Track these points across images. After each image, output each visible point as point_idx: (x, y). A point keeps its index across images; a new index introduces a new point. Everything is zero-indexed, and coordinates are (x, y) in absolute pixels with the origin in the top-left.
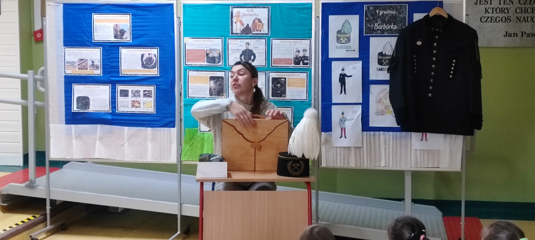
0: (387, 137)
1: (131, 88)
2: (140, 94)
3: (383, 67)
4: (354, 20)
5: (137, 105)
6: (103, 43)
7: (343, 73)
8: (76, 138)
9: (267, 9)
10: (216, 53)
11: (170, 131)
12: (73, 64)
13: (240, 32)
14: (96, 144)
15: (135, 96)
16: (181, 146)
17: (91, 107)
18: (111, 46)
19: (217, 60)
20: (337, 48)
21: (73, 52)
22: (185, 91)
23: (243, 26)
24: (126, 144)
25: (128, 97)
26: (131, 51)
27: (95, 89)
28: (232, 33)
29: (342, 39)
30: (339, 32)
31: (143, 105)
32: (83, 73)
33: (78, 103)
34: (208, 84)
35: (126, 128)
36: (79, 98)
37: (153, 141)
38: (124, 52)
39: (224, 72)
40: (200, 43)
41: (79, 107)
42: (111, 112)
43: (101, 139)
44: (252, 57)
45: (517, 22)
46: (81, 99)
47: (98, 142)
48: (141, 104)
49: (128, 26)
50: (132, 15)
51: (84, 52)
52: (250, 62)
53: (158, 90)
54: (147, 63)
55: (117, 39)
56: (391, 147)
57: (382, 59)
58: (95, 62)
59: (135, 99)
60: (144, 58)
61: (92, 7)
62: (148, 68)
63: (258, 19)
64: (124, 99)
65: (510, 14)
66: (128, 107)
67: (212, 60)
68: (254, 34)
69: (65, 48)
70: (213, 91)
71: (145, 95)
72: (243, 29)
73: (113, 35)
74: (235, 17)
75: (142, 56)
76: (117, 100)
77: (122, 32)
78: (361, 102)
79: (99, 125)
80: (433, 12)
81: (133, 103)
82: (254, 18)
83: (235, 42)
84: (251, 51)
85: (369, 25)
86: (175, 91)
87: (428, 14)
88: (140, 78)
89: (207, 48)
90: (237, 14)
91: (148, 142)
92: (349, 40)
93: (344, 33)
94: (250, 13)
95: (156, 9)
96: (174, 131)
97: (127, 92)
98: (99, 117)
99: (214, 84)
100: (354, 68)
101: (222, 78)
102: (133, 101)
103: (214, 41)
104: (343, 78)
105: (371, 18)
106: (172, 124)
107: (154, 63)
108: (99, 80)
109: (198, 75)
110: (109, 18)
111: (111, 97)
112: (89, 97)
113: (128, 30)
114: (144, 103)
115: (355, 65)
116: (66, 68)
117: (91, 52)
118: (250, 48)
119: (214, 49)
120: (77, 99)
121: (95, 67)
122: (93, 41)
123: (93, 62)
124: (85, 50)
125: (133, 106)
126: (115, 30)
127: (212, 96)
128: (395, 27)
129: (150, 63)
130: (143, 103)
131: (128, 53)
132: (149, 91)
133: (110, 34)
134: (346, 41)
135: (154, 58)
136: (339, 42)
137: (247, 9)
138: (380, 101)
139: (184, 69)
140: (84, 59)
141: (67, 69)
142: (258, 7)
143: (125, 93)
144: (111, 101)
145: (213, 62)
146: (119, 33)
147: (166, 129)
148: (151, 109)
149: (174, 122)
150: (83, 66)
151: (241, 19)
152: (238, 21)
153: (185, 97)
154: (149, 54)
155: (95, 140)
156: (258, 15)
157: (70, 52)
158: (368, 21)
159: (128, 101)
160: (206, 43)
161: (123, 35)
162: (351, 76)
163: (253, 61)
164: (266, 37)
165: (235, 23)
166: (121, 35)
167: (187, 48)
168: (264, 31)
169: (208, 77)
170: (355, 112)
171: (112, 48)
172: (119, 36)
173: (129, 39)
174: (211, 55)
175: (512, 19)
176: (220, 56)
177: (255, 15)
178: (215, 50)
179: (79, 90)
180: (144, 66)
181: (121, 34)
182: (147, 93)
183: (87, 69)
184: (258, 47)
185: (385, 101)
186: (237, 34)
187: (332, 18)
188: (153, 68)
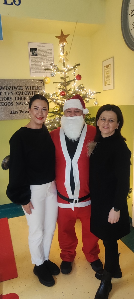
45: (16, 105)
65: (12, 101)
175: (14, 103)
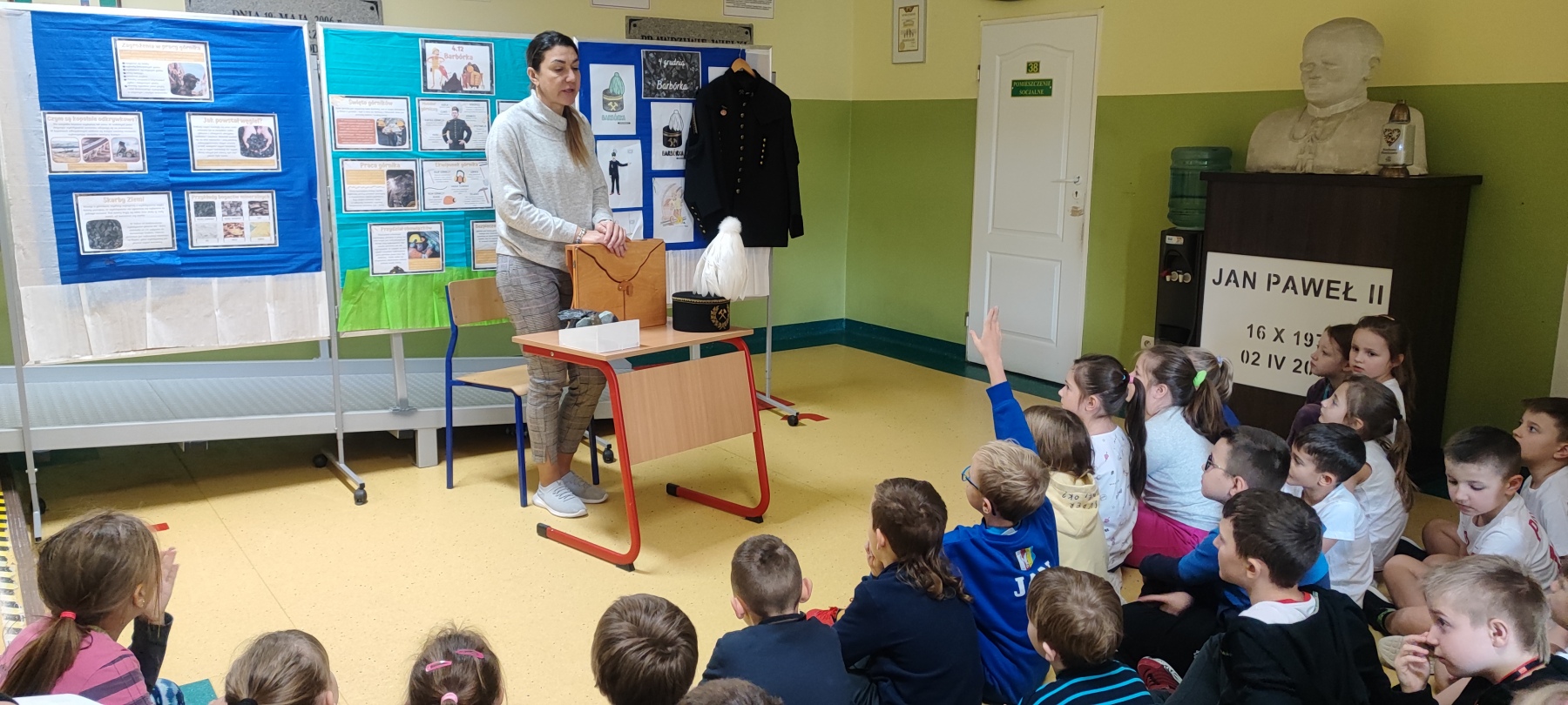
0: (678, 258)
1: (220, 197)
2: (241, 210)
3: (671, 149)
4: (627, 73)
5: (236, 231)
6: (145, 104)
7: (614, 161)
8: (93, 311)
9: (487, 48)
10: (396, 126)
11: (314, 277)
12: (70, 149)
13: (441, 88)
14: (145, 318)
15: (230, 213)
16: (336, 304)
17: (125, 241)
18: (164, 110)
19: (399, 139)
20: (604, 118)
21: (68, 122)
22: (339, 201)
23: (447, 77)
24: (217, 313)
25: (215, 215)
26: (214, 120)
27: (133, 203)
28: (426, 89)
29: (610, 104)
30: (606, 92)
31: (251, 230)
32: (99, 168)
33: (90, 236)
34: (385, 186)
35: (215, 281)
36: (92, 225)
37: (276, 302)
38: (196, 122)
39: (414, 162)
40: (363, 106)
41: (96, 243)
42: (176, 249)
43: (155, 307)
44: (465, 134)
46: (97, 226)
47: (149, 316)
48: (244, 230)
49: (203, 68)
50: (210, 44)
51: (98, 122)
52: (462, 142)
53: (281, 201)
54: (253, 146)
55: (179, 94)
56: (683, 272)
57: (669, 138)
58: (128, 145)
59: (231, 220)
60: (245, 138)
61: (109, 22)
62: (256, 156)
63: (473, 66)
64: (205, 220)
66: (215, 236)
67: (390, 139)
68: (466, 92)
69: (44, 114)
70: (396, 197)
71: (252, 212)
72: (446, 83)
73: (169, 87)
74: (431, 60)
75: (241, 131)
76: (191, 224)
77: (191, 81)
78: (641, 206)
79: (148, 278)
80: (736, 67)
81: (228, 229)
82: (465, 63)
83: (433, 107)
84: (463, 123)
85: (649, 83)
86: (316, 201)
87: (730, 70)
88: (241, 177)
89: (379, 117)
90: (433, 53)
91: (268, 304)
92: (621, 106)
93: (615, 95)
94: (459, 53)
95: (265, 36)
96: (321, 276)
97: (212, 206)
98: (150, 263)
99: (397, 184)
100: (630, 152)
101: (410, 173)
102: (229, 225)
103: (391, 104)
104: (614, 168)
105: (652, 72)
106: (314, 266)
107: (268, 145)
108: (141, 183)
109: (363, 168)
110: (155, 49)
111: (176, 217)
112: (119, 220)
113: (204, 76)
114: (252, 228)
115: (631, 147)
116: (54, 159)
117: (116, 122)
118: (461, 117)
119: (393, 119)
120: (87, 226)
121: (129, 155)
122: (119, 99)
123: (122, 144)
124: (100, 119)
125: (227, 234)
126: (173, 76)
127: (393, 206)
128: (685, 88)
129: (259, 146)
130: (251, 226)
131: (207, 124)
132: (260, 203)
133: (161, 83)
134: (616, 108)
135: (267, 135)
136: (607, 108)
137: (451, 46)
138: (667, 203)
139: (333, 158)
140: (98, 139)
141: (56, 162)
142: (472, 44)
143: (206, 210)
144: (176, 227)
145: (391, 143)
146: (182, 83)
147: (303, 275)
148: (268, 238)
149: (319, 260)
150: (98, 154)
151: (442, 64)
152: (435, 67)
153: (339, 210)
154: (256, 128)
155: (142, 311)
156: (472, 58)
157: (59, 122)
158: (648, 76)
159: (216, 226)
160: (376, 106)
161: (192, 87)
162: (626, 165)
163: (467, 140)
164: (487, 97)
165: (431, 70)
166: (187, 87)
167: (338, 115)
168: (483, 86)
169: (383, 171)
170: (632, 222)
171: (167, 115)
172: (182, 88)
173: (206, 96)
174: (386, 130)
176: (404, 131)
177: (467, 57)
178: (395, 121)
179: (89, 208)
180: (244, 150)
181: (187, 84)
182: (257, 206)
183: (109, 159)
184: (474, 116)
185: (674, 202)
186: (436, 91)
187: (593, 68)
188: (267, 156)
